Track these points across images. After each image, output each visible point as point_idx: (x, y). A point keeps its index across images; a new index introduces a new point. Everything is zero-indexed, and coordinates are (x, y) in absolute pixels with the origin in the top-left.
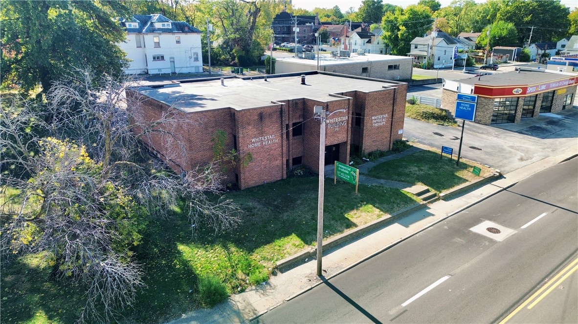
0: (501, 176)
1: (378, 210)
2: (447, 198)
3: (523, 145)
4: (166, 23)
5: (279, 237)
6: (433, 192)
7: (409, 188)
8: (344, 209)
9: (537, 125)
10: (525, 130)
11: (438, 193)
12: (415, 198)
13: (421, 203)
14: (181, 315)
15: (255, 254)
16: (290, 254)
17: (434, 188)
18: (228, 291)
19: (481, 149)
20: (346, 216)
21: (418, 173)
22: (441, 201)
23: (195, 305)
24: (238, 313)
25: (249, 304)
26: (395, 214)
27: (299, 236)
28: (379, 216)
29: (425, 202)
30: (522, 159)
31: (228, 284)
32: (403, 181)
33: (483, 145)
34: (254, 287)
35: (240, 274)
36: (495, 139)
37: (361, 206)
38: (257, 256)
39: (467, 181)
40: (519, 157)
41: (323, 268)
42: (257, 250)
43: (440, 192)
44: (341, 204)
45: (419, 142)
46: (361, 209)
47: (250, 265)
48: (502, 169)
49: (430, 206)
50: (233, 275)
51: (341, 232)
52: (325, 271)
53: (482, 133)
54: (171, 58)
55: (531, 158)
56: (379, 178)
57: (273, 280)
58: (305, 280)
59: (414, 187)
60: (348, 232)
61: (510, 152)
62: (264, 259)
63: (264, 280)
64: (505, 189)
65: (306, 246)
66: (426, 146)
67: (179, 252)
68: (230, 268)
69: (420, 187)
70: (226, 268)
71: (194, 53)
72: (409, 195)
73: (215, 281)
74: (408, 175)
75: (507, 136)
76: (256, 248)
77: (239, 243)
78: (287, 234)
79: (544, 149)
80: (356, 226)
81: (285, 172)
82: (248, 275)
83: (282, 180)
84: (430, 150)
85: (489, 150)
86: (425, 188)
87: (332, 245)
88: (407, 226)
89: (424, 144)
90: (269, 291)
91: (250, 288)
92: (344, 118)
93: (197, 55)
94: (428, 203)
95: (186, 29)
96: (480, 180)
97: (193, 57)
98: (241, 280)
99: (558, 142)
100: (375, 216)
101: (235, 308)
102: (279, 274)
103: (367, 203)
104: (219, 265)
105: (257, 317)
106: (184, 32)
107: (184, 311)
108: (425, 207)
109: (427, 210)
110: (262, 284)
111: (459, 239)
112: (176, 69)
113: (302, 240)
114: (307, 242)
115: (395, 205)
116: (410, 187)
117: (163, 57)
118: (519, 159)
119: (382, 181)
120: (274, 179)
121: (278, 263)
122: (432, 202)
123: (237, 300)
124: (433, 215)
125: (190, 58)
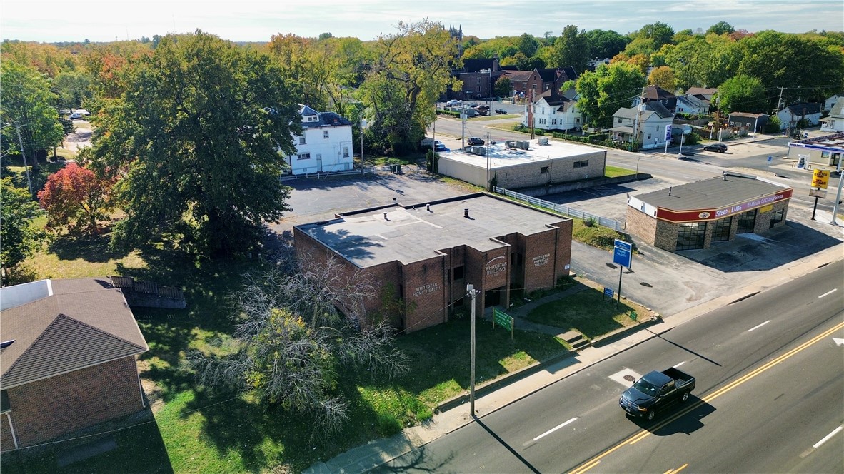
0: (660, 320)
1: (530, 357)
2: (597, 345)
3: (699, 281)
4: (313, 117)
5: (440, 382)
6: (585, 338)
7: (562, 334)
8: (499, 355)
9: (729, 253)
10: (712, 259)
11: (590, 339)
12: (565, 345)
13: (571, 350)
14: (367, 442)
15: (420, 397)
16: (449, 397)
17: (586, 335)
18: (401, 425)
19: (651, 286)
20: (500, 362)
21: (574, 317)
22: (592, 348)
23: (376, 435)
24: (409, 443)
25: (417, 436)
26: (545, 361)
27: (457, 381)
28: (530, 363)
29: (575, 349)
30: (690, 300)
31: (400, 420)
32: (558, 327)
33: (656, 280)
34: (420, 423)
35: (409, 413)
36: (673, 271)
37: (514, 353)
38: (421, 398)
39: (622, 326)
40: (688, 297)
41: (475, 409)
42: (423, 393)
43: (592, 339)
44: (497, 351)
45: (588, 277)
46: (514, 355)
47: (417, 405)
48: (665, 312)
49: (580, 353)
50: (404, 413)
51: (494, 378)
52: (477, 411)
53: (662, 264)
54: (317, 155)
55: (701, 298)
56: (536, 322)
57: (435, 418)
58: (461, 418)
59: (567, 333)
60: (499, 378)
61: (682, 290)
62: (428, 400)
63: (428, 418)
64: (658, 335)
65: (463, 390)
66: (594, 283)
67: (359, 393)
68: (401, 407)
69: (573, 333)
70: (398, 407)
71: (344, 148)
72: (561, 342)
73: (390, 417)
74: (564, 320)
75: (688, 267)
76: (422, 391)
77: (407, 387)
78: (447, 379)
79: (720, 286)
80: (507, 372)
81: (446, 316)
82: (416, 413)
83: (444, 323)
84: (596, 288)
85: (660, 287)
86: (579, 334)
87: (485, 389)
88: (553, 373)
89: (592, 279)
90: (432, 427)
91: (417, 423)
92: (502, 264)
93: (347, 150)
94: (579, 349)
95: (336, 122)
96: (635, 325)
97: (342, 153)
98: (411, 417)
99: (740, 277)
100: (526, 363)
101: (407, 439)
102: (440, 413)
103: (521, 350)
104: (392, 404)
105: (423, 445)
106: (333, 125)
107: (370, 440)
108: (575, 354)
109: (576, 358)
110: (427, 421)
111: (596, 386)
112: (323, 168)
113: (460, 385)
114: (464, 387)
115: (546, 353)
116: (564, 333)
117: (308, 156)
118: (687, 299)
119: (539, 326)
120: (436, 323)
121: (440, 404)
122: (582, 349)
123: (409, 433)
124: (580, 362)
125: (340, 153)
